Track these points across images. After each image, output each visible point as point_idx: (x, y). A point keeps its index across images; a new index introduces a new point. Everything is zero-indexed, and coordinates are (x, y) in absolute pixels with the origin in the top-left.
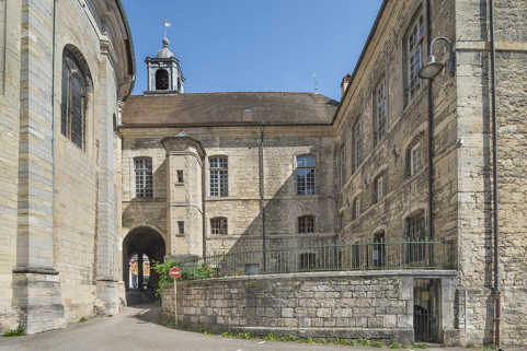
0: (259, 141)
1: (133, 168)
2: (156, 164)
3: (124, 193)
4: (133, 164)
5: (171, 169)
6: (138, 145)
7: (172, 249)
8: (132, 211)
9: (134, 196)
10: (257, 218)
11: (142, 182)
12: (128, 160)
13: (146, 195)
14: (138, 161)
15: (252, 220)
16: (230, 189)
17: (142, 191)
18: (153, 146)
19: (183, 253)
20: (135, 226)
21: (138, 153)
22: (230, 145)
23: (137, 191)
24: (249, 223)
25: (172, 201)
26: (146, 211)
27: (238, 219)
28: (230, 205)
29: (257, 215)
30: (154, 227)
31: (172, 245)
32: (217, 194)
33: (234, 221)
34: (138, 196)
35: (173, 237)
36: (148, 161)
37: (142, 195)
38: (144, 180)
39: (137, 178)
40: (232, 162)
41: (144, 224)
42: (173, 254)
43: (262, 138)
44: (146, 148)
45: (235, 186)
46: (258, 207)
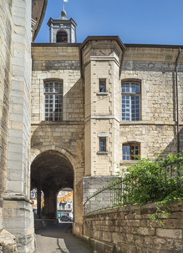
0: (172, 67)
1: (43, 90)
2: (67, 87)
3: (33, 115)
4: (42, 86)
5: (92, 76)
6: (48, 67)
7: (93, 169)
8: (41, 134)
9: (43, 119)
10: (171, 144)
11: (51, 106)
12: (38, 82)
13: (55, 118)
14: (48, 83)
15: (166, 145)
16: (143, 114)
17: (51, 115)
18: (65, 68)
19: (104, 174)
20: (44, 150)
21: (49, 75)
22: (143, 69)
23: (46, 115)
24: (163, 149)
25: (92, 113)
26: (55, 134)
27: (151, 145)
28: (143, 129)
29: (171, 140)
30: (63, 151)
31: (93, 164)
32: (128, 119)
33: (147, 146)
34: (47, 119)
35: (93, 154)
36: (59, 83)
37: (51, 119)
38: (54, 104)
39: (47, 101)
40: (146, 86)
41: (53, 148)
42: (93, 175)
43: (176, 64)
44: (57, 69)
45: (149, 110)
46: (172, 133)
